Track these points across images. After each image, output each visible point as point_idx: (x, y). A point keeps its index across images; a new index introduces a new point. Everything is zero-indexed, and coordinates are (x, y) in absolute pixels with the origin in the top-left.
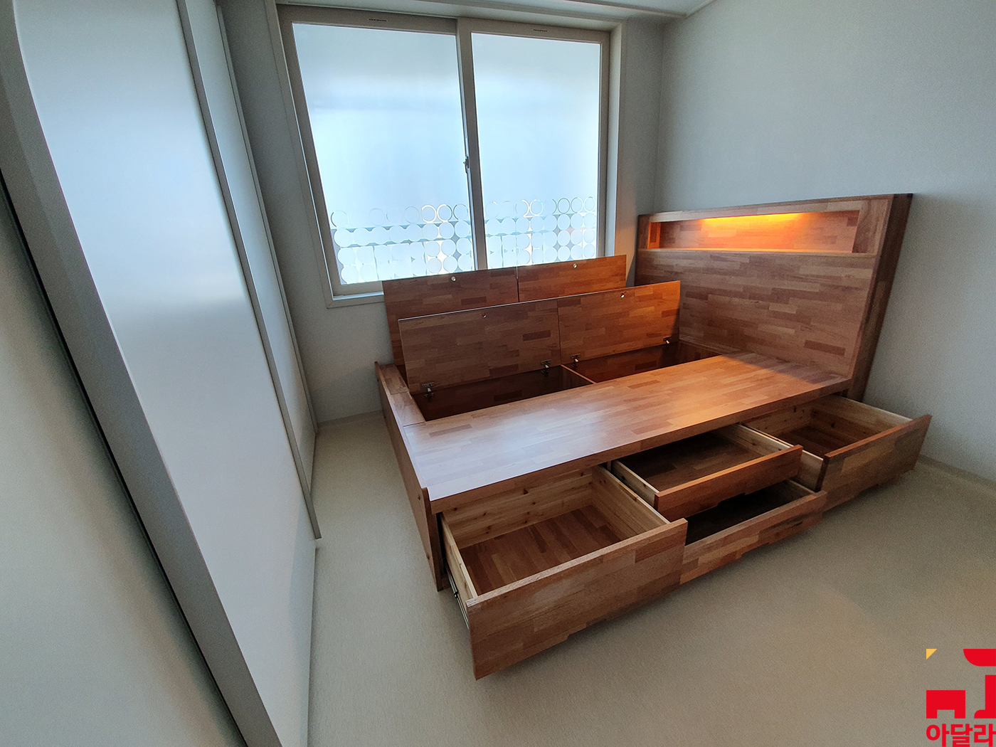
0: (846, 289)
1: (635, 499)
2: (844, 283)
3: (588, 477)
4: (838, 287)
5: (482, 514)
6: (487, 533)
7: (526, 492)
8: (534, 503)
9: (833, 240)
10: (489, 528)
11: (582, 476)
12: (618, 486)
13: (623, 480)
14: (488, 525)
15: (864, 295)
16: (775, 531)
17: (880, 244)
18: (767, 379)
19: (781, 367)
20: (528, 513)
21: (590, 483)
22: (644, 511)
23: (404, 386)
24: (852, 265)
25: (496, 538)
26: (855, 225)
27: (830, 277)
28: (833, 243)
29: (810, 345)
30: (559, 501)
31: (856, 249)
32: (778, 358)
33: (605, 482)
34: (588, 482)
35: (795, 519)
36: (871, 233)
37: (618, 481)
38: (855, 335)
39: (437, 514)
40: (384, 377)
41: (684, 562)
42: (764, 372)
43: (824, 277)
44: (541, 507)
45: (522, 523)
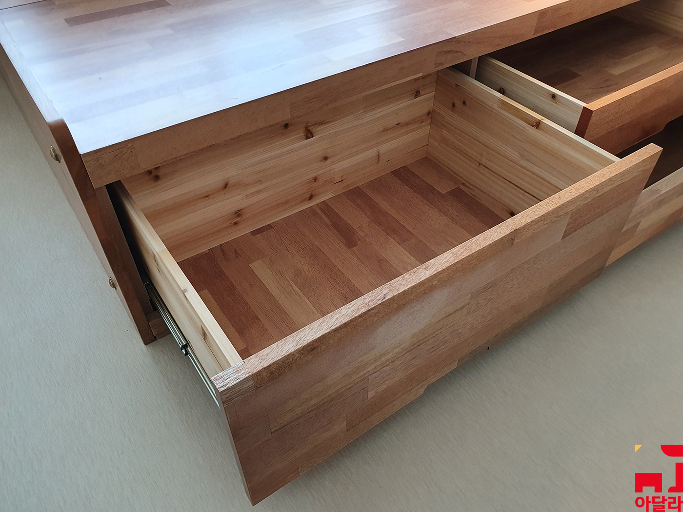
1: (537, 125)
3: (426, 101)
5: (222, 184)
6: (235, 224)
7: (309, 134)
8: (326, 158)
10: (238, 213)
11: (416, 97)
20: (315, 179)
21: (429, 113)
25: (255, 233)
30: (371, 153)
33: (465, 102)
34: (426, 111)
39: (109, 187)
44: (339, 166)
45: (304, 200)
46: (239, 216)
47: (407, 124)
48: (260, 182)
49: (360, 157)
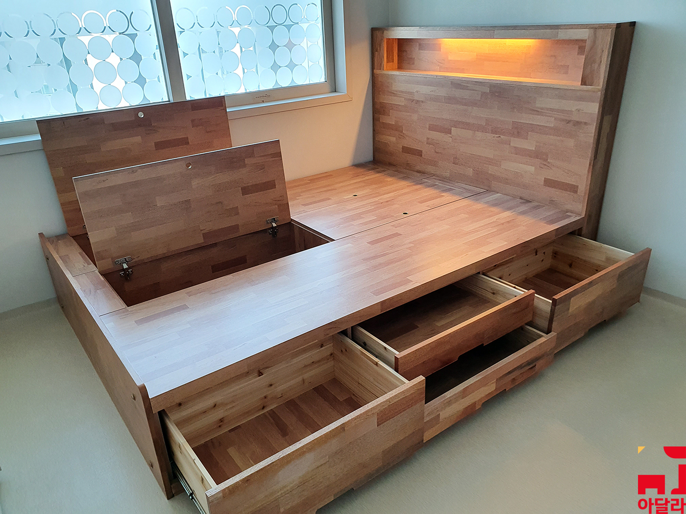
0: (577, 123)
1: (377, 364)
2: (575, 118)
3: (328, 349)
4: (569, 122)
5: (213, 405)
6: (220, 426)
7: (260, 374)
8: (271, 385)
9: (564, 69)
10: (221, 420)
11: (322, 347)
12: (359, 353)
13: (364, 345)
14: (220, 417)
15: (592, 129)
16: (512, 376)
17: (604, 77)
18: (508, 222)
19: (523, 208)
20: (265, 397)
21: (331, 354)
22: (386, 375)
23: (89, 264)
24: (581, 99)
25: (230, 431)
26: (584, 55)
27: (563, 111)
28: (566, 73)
29: (549, 183)
30: (300, 379)
31: (584, 82)
32: (521, 198)
33: (346, 351)
34: (329, 353)
35: (528, 363)
36: (596, 66)
37: (359, 347)
38: (586, 172)
39: (159, 413)
40: (58, 253)
41: (426, 419)
42: (507, 215)
43: (558, 111)
44: (280, 389)
45: (259, 410)
46: (222, 421)
47: (319, 361)
48: (233, 402)
49: (292, 382)
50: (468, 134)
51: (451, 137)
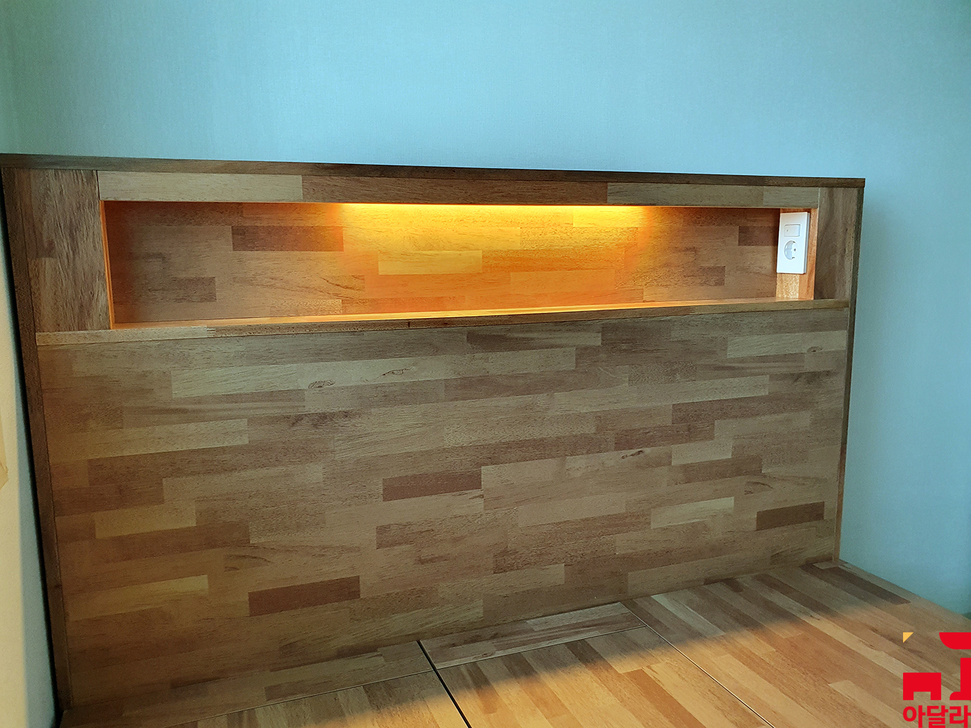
2: (809, 366)
24: (816, 327)
27: (785, 358)
28: (720, 283)
29: (769, 520)
50: (539, 470)
51: (482, 496)
